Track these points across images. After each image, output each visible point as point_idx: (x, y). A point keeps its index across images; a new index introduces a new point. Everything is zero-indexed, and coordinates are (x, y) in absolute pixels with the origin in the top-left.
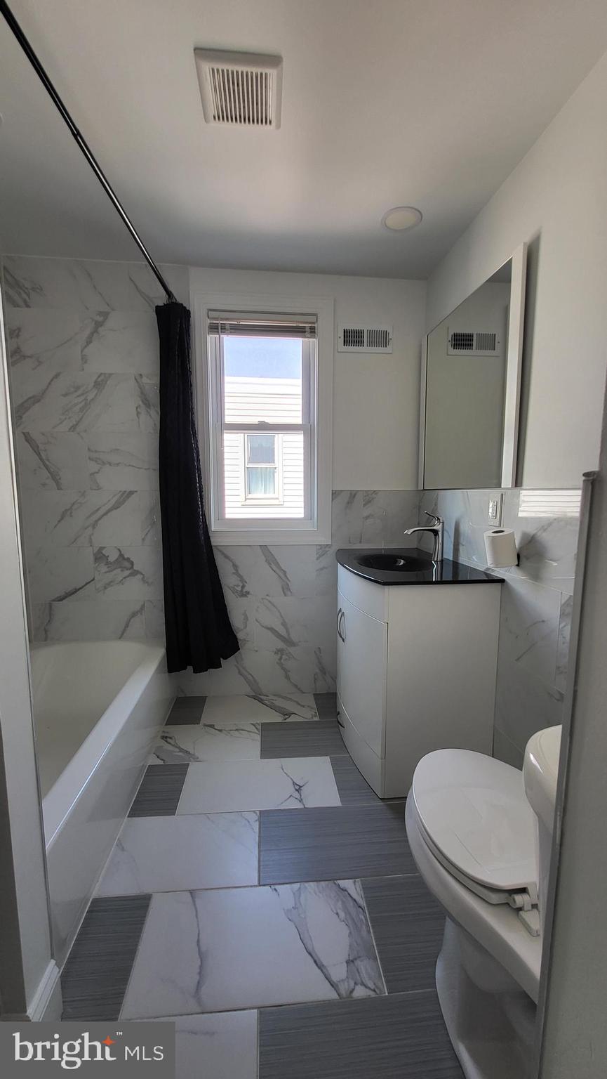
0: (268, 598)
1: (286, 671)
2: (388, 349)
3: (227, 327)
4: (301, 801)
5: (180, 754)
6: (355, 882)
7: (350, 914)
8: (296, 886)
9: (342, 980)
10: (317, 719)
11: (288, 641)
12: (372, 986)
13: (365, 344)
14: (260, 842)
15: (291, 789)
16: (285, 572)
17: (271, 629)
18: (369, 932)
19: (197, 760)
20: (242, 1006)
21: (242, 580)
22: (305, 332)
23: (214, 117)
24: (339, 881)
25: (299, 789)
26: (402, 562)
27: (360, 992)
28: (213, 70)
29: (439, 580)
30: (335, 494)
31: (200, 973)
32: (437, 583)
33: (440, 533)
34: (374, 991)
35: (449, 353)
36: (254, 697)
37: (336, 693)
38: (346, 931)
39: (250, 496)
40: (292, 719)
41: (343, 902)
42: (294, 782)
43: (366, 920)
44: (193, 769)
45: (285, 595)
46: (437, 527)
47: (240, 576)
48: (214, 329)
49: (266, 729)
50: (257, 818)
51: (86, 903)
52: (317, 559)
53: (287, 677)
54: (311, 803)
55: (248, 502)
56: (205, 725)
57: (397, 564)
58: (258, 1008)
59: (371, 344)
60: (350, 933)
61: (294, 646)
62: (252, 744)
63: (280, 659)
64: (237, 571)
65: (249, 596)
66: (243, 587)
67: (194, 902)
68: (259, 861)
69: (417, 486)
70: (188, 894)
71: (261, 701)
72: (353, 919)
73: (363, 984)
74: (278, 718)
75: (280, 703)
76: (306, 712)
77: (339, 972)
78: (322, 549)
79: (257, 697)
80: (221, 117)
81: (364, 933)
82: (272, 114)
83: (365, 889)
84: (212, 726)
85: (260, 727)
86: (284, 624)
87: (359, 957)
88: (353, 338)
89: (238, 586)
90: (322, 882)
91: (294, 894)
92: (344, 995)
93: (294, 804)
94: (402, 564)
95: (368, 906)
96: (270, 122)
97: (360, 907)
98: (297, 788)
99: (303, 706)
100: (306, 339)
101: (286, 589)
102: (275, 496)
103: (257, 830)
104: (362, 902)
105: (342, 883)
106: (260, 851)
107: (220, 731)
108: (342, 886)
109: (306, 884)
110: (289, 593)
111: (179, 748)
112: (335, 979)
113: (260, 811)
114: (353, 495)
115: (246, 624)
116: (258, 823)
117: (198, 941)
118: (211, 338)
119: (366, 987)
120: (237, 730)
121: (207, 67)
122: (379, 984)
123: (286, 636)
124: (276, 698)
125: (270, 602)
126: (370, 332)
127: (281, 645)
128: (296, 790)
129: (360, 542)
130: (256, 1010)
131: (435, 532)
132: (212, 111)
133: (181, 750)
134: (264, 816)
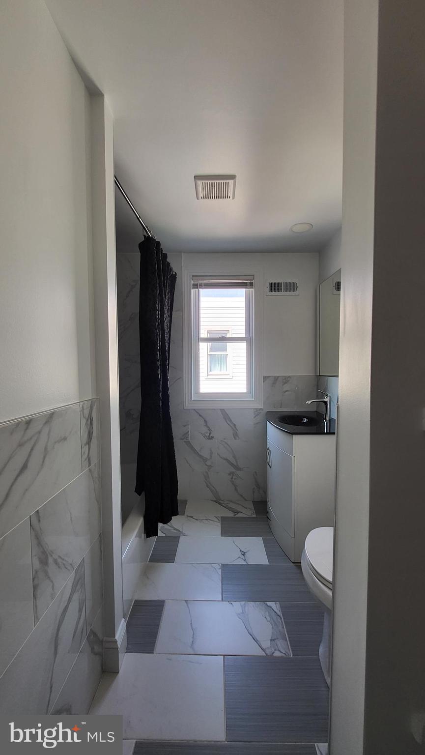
0: (225, 441)
1: (235, 486)
2: (297, 293)
3: (203, 284)
4: (245, 560)
5: (175, 531)
6: (276, 604)
7: (273, 619)
8: (244, 602)
9: (268, 648)
10: (254, 516)
11: (238, 468)
12: (284, 652)
13: (282, 291)
14: (222, 579)
15: (240, 554)
16: (235, 425)
17: (226, 459)
18: (283, 627)
19: (184, 535)
20: (216, 654)
21: (210, 430)
22: (247, 285)
23: (202, 198)
24: (267, 603)
25: (244, 554)
26: (305, 420)
27: (277, 654)
28: (203, 183)
29: (328, 432)
30: (265, 378)
31: (193, 637)
32: (327, 433)
33: (328, 403)
34: (285, 654)
35: (334, 293)
36: (216, 502)
37: (266, 501)
38: (271, 626)
39: (210, 373)
40: (239, 515)
41: (269, 613)
42: (241, 550)
43: (282, 622)
44: (182, 539)
45: (235, 439)
46: (327, 399)
47: (208, 427)
48: (196, 286)
49: (223, 520)
50: (219, 567)
51: (132, 601)
52: (254, 417)
53: (236, 490)
54: (251, 562)
55: (209, 377)
56: (188, 516)
57: (303, 422)
58: (224, 655)
59: (285, 290)
60: (273, 627)
61: (241, 470)
62: (217, 528)
63: (232, 478)
64: (207, 424)
65: (213, 439)
66: (210, 434)
67: (187, 605)
68: (222, 589)
69: (316, 373)
70: (184, 602)
71: (220, 504)
72: (274, 621)
73: (279, 651)
74: (231, 515)
75: (231, 505)
76: (248, 512)
77: (266, 644)
78: (257, 412)
79: (218, 501)
80: (205, 197)
81: (280, 628)
82: (230, 194)
83: (281, 607)
84: (192, 517)
85: (220, 519)
86: (234, 457)
87: (278, 639)
88: (275, 287)
89: (207, 433)
90: (258, 602)
91: (242, 606)
92: (269, 654)
93: (241, 562)
94: (305, 421)
95: (283, 616)
96: (230, 197)
97: (278, 615)
98: (243, 553)
99: (246, 508)
100: (248, 289)
101: (236, 435)
102: (227, 373)
103: (221, 574)
104: (280, 613)
105: (269, 604)
106: (222, 584)
107: (197, 520)
108: (268, 605)
109: (249, 602)
110: (237, 438)
111: (174, 528)
112: (264, 647)
113: (222, 564)
114: (276, 379)
115: (211, 456)
116: (220, 570)
117: (191, 623)
118: (193, 291)
119: (281, 652)
120: (207, 520)
121: (199, 183)
122: (288, 651)
123: (235, 464)
124: (228, 502)
125: (226, 443)
126: (285, 284)
127: (233, 470)
128: (243, 555)
129: (281, 407)
130: (222, 657)
131: (326, 403)
132: (201, 195)
133: (175, 529)
134: (224, 567)
